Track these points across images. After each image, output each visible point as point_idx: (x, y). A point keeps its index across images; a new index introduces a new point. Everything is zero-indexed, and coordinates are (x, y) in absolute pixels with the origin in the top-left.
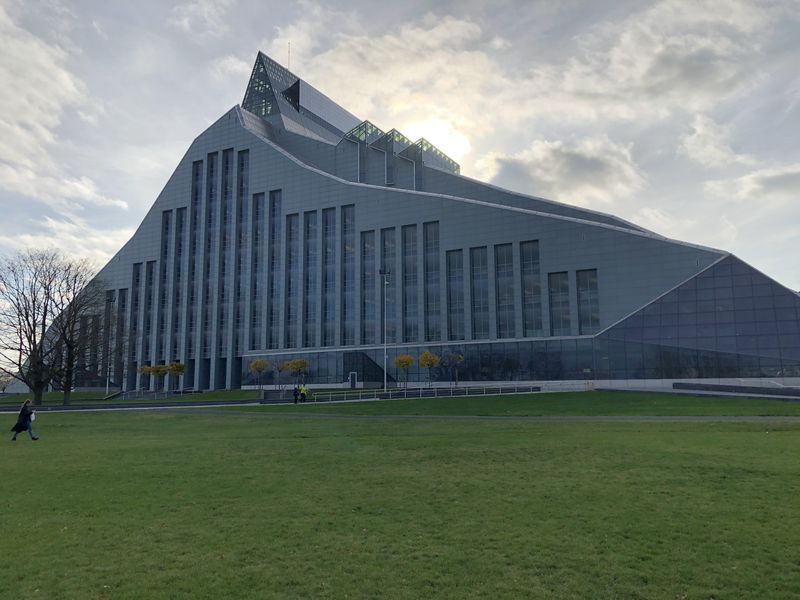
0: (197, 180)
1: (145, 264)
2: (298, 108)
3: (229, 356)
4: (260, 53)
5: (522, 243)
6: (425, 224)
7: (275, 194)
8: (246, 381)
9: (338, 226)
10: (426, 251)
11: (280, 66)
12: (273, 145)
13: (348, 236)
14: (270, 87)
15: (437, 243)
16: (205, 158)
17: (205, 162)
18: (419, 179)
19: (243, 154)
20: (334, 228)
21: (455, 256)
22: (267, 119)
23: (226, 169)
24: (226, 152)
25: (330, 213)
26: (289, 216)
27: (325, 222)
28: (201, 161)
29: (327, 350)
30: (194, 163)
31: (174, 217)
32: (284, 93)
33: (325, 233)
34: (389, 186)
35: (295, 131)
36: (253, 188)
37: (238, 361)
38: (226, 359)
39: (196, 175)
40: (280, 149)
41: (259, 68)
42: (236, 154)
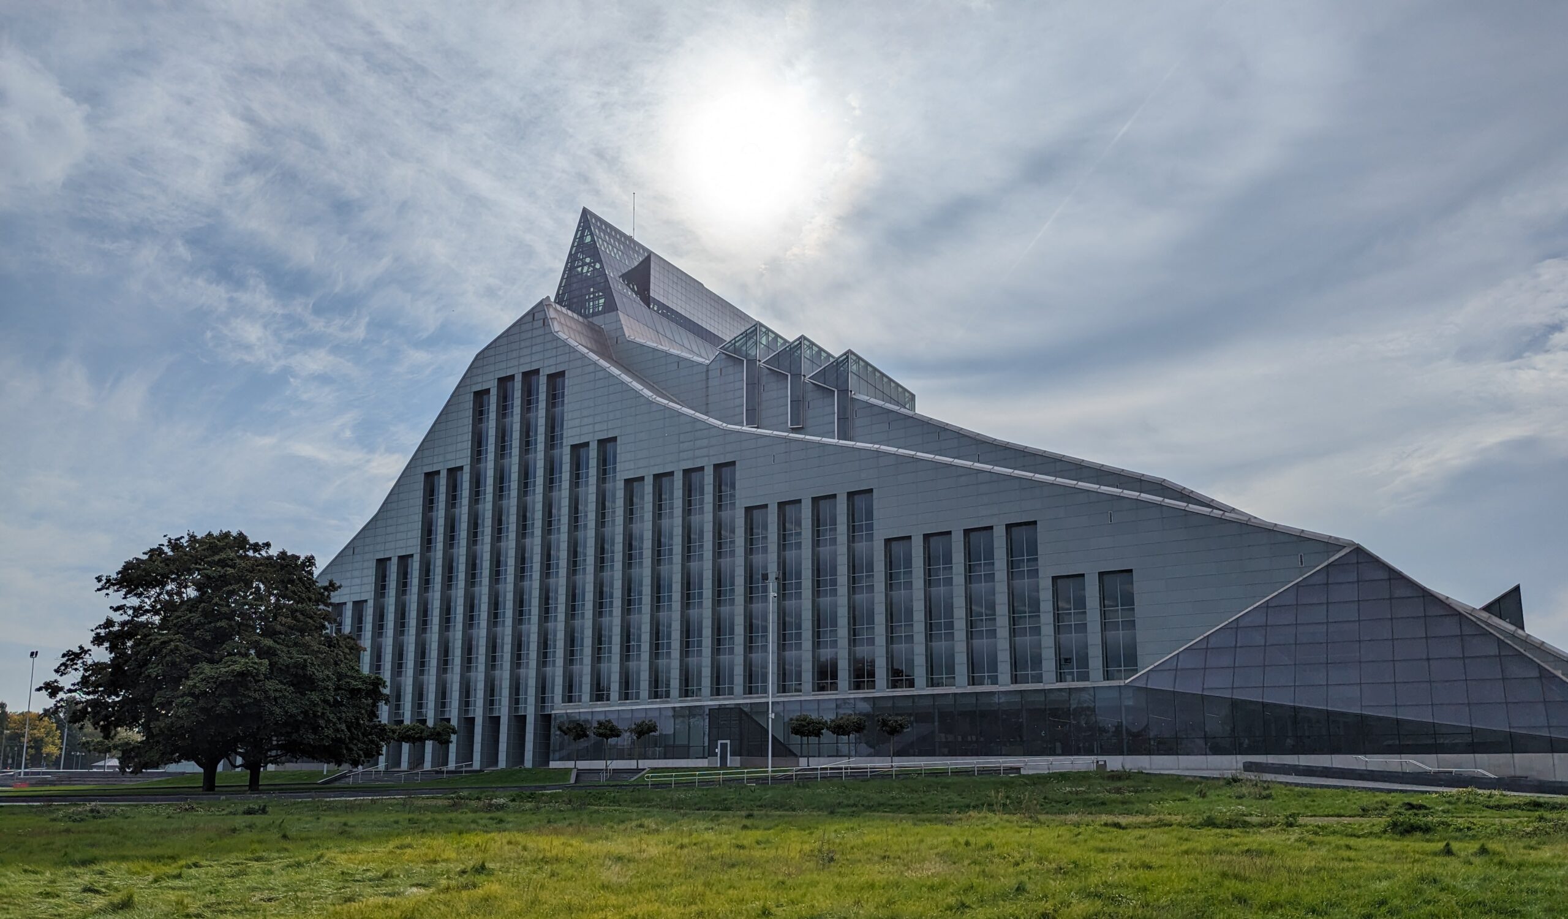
0: (481, 421)
1: (395, 561)
2: (647, 300)
3: (530, 711)
4: (585, 212)
5: (1009, 527)
6: (851, 495)
7: (606, 444)
8: (557, 755)
9: (709, 498)
10: (852, 539)
11: (617, 231)
12: (603, 363)
13: (725, 515)
14: (602, 267)
15: (870, 527)
16: (493, 386)
17: (494, 392)
18: (843, 419)
19: (555, 379)
20: (702, 502)
21: (898, 548)
22: (597, 320)
23: (528, 402)
24: (526, 375)
25: (695, 476)
26: (629, 482)
27: (688, 490)
28: (488, 391)
29: (690, 702)
30: (476, 393)
31: (442, 482)
32: (624, 276)
33: (688, 510)
34: (794, 430)
35: (640, 340)
36: (571, 436)
37: (545, 720)
38: (525, 717)
39: (479, 413)
40: (615, 371)
41: (582, 236)
42: (543, 380)
